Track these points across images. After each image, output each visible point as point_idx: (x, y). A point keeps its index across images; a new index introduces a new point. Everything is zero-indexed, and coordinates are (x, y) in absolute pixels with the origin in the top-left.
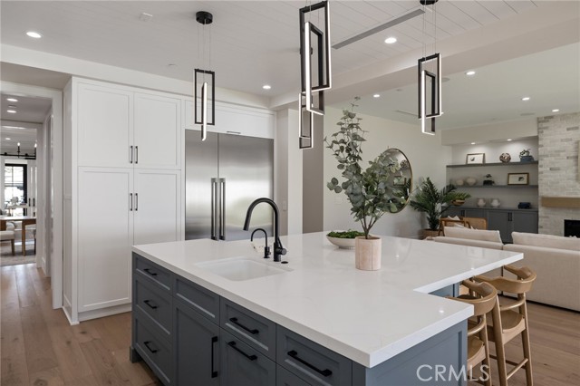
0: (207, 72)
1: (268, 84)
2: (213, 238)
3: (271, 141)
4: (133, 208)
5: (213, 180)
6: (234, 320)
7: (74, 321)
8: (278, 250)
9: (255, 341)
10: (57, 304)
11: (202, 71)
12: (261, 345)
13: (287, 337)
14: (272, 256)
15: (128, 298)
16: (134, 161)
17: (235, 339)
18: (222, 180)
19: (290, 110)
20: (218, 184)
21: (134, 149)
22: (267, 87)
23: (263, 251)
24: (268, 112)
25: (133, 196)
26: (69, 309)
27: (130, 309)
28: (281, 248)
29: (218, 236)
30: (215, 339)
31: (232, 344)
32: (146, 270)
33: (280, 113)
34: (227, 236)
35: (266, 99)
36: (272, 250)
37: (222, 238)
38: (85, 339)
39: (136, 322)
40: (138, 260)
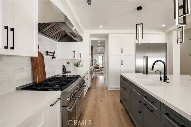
0: (140, 24)
1: (164, 24)
2: (144, 74)
3: (166, 43)
4: (122, 64)
5: (144, 57)
6: (146, 97)
7: (109, 89)
8: (165, 78)
9: (153, 106)
10: (106, 85)
11: (139, 24)
12: (155, 107)
13: (165, 107)
14: (163, 80)
15: (120, 87)
16: (122, 52)
17: (146, 103)
18: (147, 57)
19: (174, 32)
20: (146, 58)
21: (122, 49)
22: (164, 25)
23: (160, 78)
24: (164, 34)
25: (122, 61)
26: (108, 86)
27: (120, 89)
28: (167, 77)
29: (146, 73)
30: (140, 102)
31: (145, 104)
32: (123, 79)
33: (169, 34)
34: (148, 73)
35: (163, 29)
36: (163, 78)
37: (147, 74)
38: (111, 94)
39: (121, 92)
40: (122, 77)
